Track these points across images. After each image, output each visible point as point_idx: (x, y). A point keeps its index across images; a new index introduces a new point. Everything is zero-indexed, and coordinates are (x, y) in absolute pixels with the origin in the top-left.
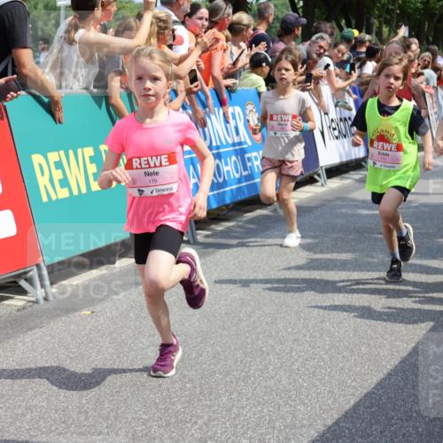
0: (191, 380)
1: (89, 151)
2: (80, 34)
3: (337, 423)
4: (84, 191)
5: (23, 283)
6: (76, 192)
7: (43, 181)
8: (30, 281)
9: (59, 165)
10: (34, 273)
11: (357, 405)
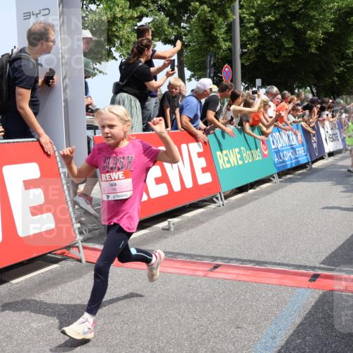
0: (279, 235)
1: (237, 150)
2: (233, 107)
3: (336, 251)
4: (236, 164)
5: (215, 199)
6: (233, 165)
7: (221, 161)
8: (217, 198)
9: (226, 155)
10: (219, 196)
11: (343, 244)
